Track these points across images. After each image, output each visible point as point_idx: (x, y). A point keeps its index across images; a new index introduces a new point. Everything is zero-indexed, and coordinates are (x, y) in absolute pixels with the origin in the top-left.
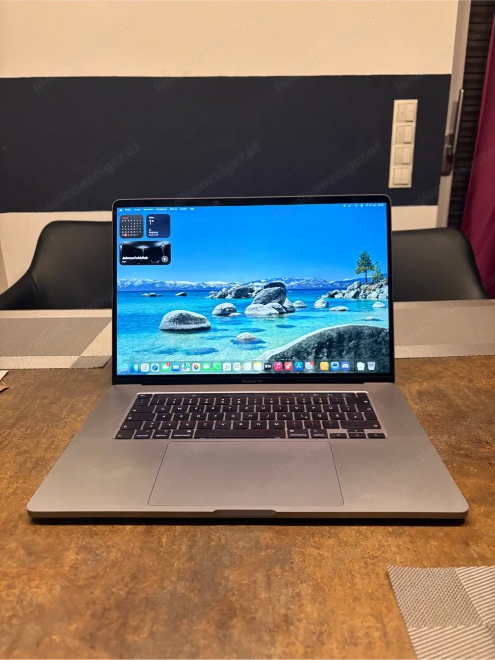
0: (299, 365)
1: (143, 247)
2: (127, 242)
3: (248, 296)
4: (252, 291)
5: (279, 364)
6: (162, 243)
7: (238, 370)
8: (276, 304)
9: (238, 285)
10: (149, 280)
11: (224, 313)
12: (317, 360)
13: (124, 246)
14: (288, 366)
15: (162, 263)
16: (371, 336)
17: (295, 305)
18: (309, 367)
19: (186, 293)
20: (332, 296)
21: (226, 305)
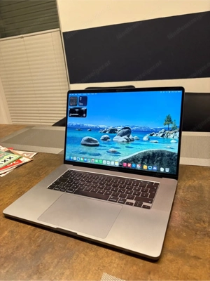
0: (134, 165)
1: (77, 110)
3: (115, 133)
4: (117, 130)
5: (125, 164)
7: (108, 164)
8: (126, 137)
9: (111, 128)
10: (78, 124)
11: (105, 139)
12: (142, 164)
13: (70, 109)
14: (129, 165)
15: (83, 117)
16: (168, 156)
17: (134, 138)
18: (138, 166)
19: (91, 129)
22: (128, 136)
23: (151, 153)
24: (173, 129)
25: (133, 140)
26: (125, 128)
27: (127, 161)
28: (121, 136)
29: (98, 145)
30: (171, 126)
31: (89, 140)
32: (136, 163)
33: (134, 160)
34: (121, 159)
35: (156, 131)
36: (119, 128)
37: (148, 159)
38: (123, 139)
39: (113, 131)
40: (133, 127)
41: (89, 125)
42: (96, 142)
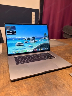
0: (38, 50)
1: (11, 32)
2: (8, 31)
3: (29, 39)
4: (30, 39)
6: (14, 31)
7: (29, 51)
8: (34, 40)
10: (13, 37)
12: (40, 49)
14: (36, 50)
15: (15, 34)
16: (47, 44)
18: (39, 50)
19: (19, 39)
20: (41, 39)
21: (26, 41)
23: (42, 45)
24: (47, 36)
25: (36, 41)
26: (33, 38)
27: (35, 49)
28: (32, 40)
30: (46, 36)
33: (38, 48)
35: (43, 37)
37: (42, 47)
40: (36, 37)
42: (22, 44)
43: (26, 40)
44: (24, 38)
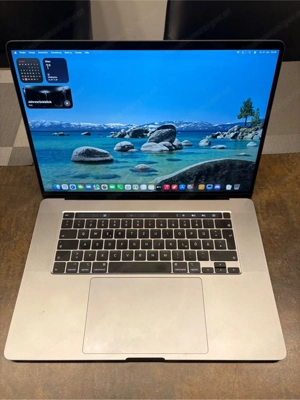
0: (182, 187)
1: (45, 92)
2: (29, 86)
3: (143, 136)
4: (147, 132)
5: (167, 186)
6: (62, 88)
7: (136, 189)
8: (167, 143)
9: (135, 126)
10: (57, 122)
11: (124, 149)
13: (27, 90)
15: (65, 107)
16: (241, 167)
17: (183, 144)
18: (190, 187)
19: (90, 132)
20: (215, 137)
21: (124, 143)
22: (171, 142)
23: (212, 166)
24: (253, 124)
25: (180, 147)
26: (164, 127)
27: (170, 182)
28: (157, 142)
29: (111, 161)
30: (250, 120)
31: (88, 153)
32: (186, 183)
33: (183, 178)
34: (159, 179)
35: (224, 129)
36: (151, 128)
37: (207, 176)
38: (161, 146)
39: (139, 134)
40: (181, 123)
41: (84, 124)
42: (105, 155)
43: (122, 136)
44: (112, 125)
